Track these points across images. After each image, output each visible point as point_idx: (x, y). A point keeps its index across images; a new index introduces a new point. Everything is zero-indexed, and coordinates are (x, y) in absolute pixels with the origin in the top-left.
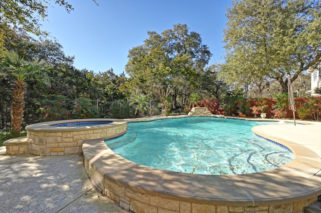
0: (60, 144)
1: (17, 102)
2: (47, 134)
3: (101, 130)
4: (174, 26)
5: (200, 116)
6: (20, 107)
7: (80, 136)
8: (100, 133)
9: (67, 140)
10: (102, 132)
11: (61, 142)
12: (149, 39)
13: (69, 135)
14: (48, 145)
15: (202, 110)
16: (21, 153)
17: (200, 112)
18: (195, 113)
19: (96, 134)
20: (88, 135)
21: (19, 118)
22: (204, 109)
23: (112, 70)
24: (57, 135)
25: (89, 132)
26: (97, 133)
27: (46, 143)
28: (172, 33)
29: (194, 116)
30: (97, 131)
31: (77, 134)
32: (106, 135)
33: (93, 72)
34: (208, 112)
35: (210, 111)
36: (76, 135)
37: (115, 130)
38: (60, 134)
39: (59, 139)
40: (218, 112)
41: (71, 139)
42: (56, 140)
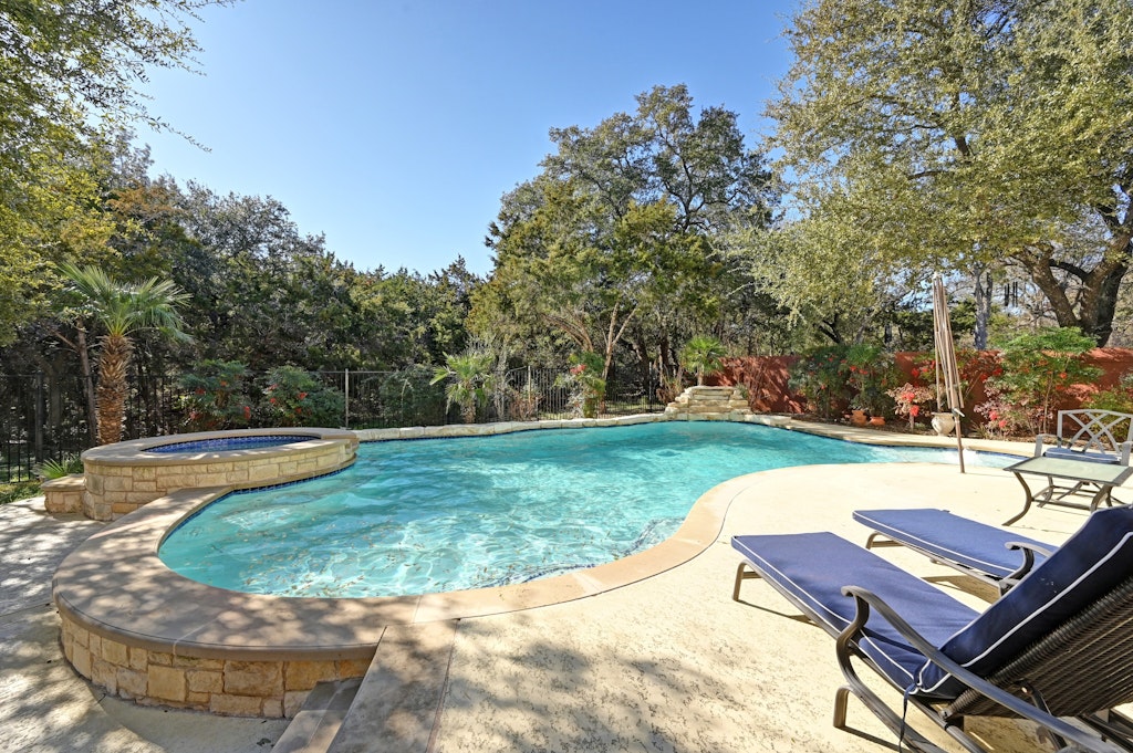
0: (130, 495)
1: (106, 387)
2: (106, 470)
3: (229, 466)
4: (638, 99)
5: (705, 418)
6: (115, 398)
7: (173, 478)
8: (227, 471)
9: (143, 486)
10: (233, 470)
11: (132, 491)
12: (558, 154)
13: (147, 475)
14: (108, 496)
15: (714, 395)
16: (67, 510)
17: (711, 405)
18: (689, 405)
19: (214, 475)
20: (193, 477)
21: (114, 424)
22: (725, 393)
23: (461, 262)
24: (123, 473)
25: (196, 468)
26: (219, 472)
27: (104, 491)
28: (631, 124)
29: (680, 416)
30: (218, 466)
31: (164, 472)
32: (246, 478)
33: (406, 271)
34: (738, 403)
35: (745, 402)
36: (162, 475)
37: (279, 464)
38: (129, 471)
39: (127, 483)
40: (791, 402)
41: (153, 484)
42: (121, 485)
